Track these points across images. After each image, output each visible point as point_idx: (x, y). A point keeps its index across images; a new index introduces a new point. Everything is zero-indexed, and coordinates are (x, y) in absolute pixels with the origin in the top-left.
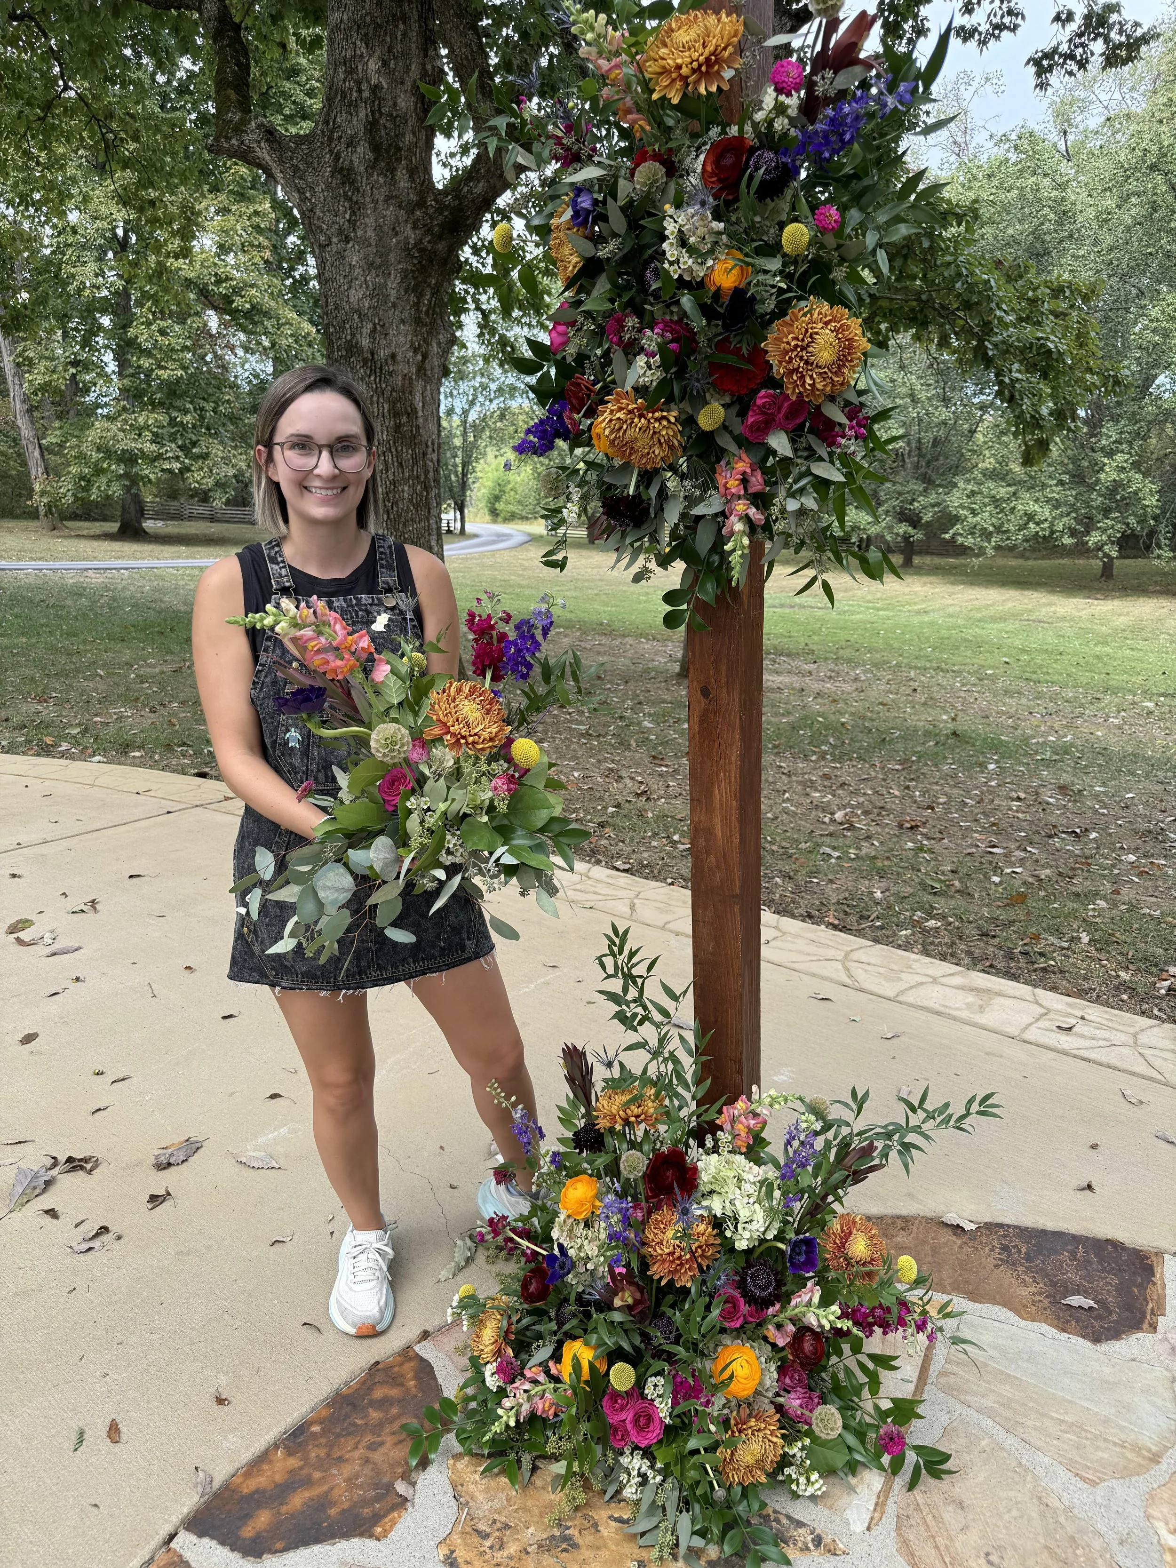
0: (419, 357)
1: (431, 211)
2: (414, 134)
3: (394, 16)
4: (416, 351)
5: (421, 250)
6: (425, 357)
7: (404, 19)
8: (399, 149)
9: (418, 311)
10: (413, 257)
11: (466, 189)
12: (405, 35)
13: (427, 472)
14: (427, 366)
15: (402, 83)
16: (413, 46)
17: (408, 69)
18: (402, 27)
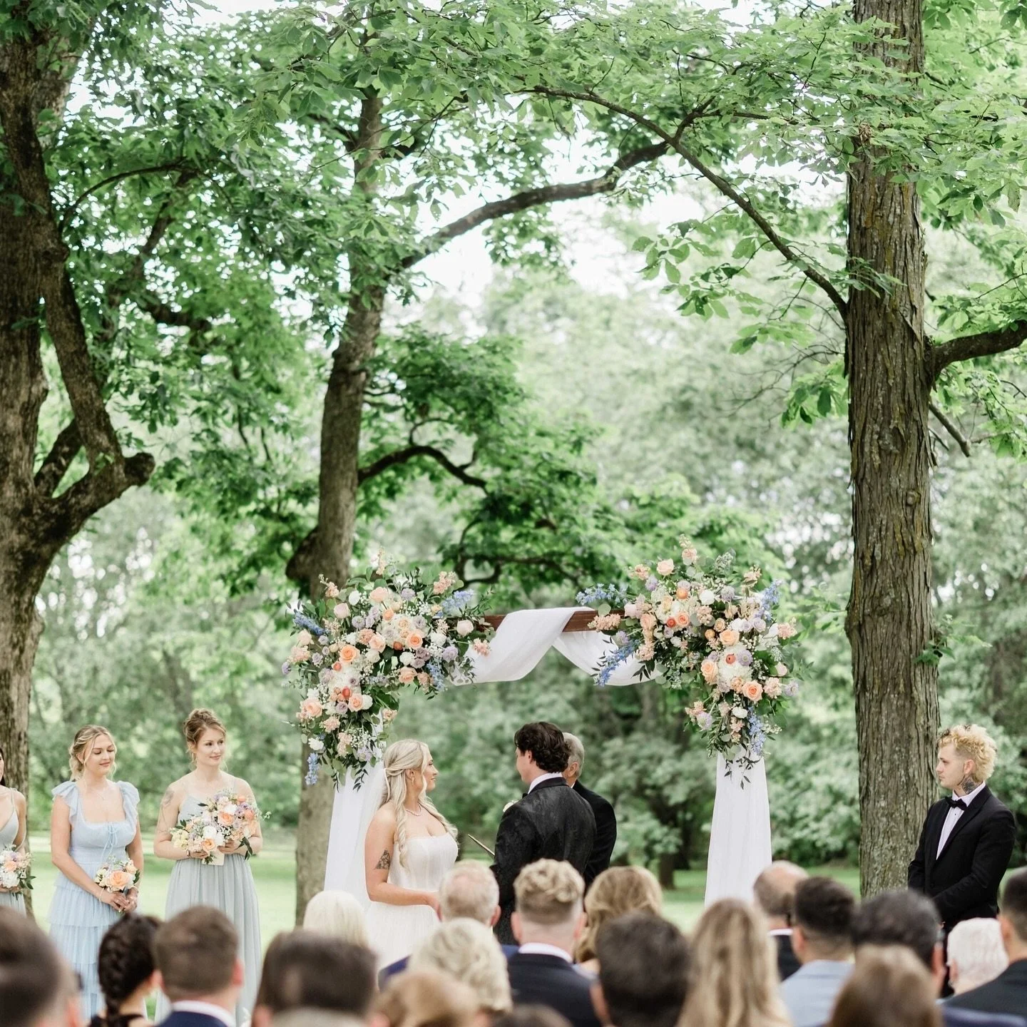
0: (17, 652)
1: (36, 518)
2: (21, 448)
3: (7, 351)
4: (14, 646)
5: (24, 554)
6: (22, 651)
7: (17, 353)
8: (7, 464)
9: (18, 608)
10: (17, 560)
11: (73, 500)
12: (16, 366)
13: (19, 765)
14: (23, 659)
15: (12, 407)
16: (23, 375)
17: (17, 395)
18: (14, 360)
